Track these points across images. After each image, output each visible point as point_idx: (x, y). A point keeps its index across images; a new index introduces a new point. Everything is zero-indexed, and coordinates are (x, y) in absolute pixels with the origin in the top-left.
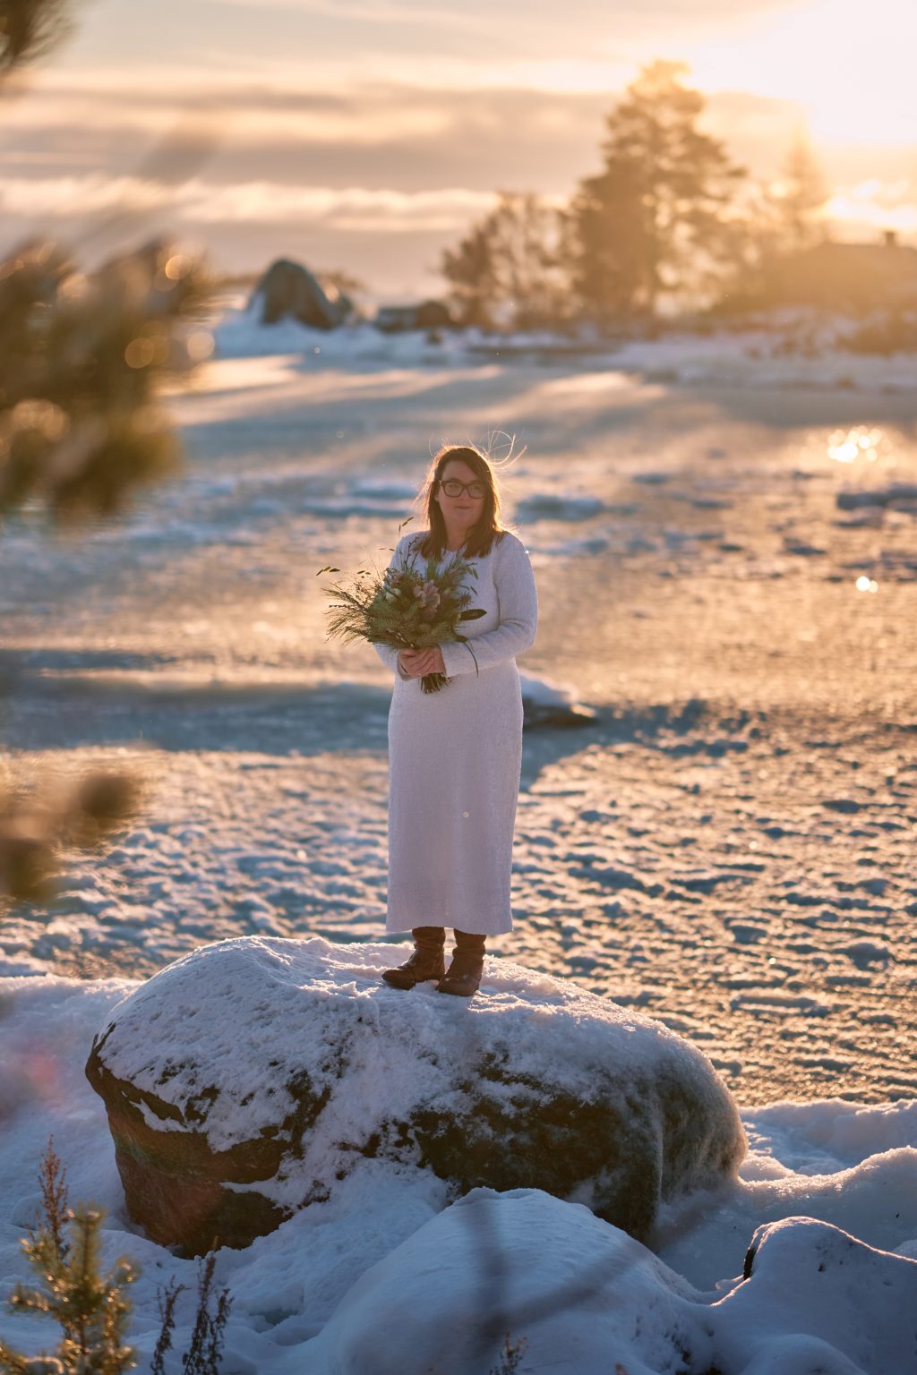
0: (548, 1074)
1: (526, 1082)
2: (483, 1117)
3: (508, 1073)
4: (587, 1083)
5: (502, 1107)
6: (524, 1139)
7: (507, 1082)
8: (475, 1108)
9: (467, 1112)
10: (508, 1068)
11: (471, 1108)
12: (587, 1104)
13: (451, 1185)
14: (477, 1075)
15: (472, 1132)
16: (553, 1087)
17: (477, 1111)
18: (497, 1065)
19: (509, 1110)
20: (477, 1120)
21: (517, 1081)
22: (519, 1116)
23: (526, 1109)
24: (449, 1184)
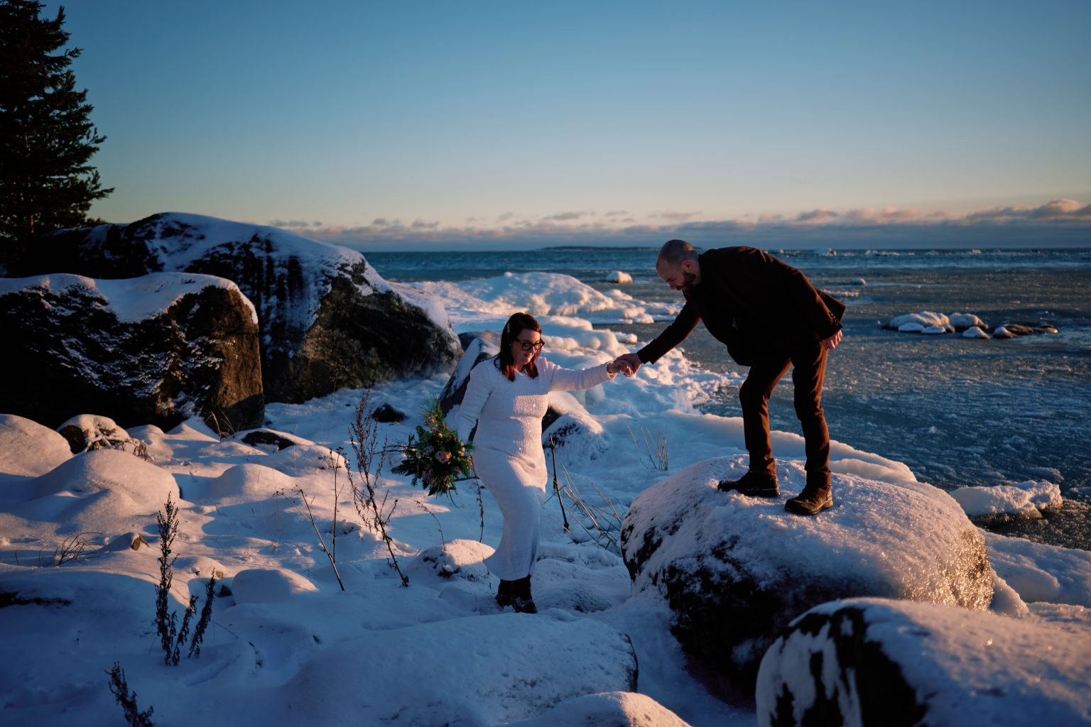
0: (749, 564)
1: (734, 565)
2: (699, 578)
3: (727, 556)
4: (770, 576)
5: (712, 575)
6: (717, 600)
7: (725, 562)
8: (697, 572)
9: (691, 573)
10: (729, 553)
11: (695, 571)
12: (760, 589)
13: (674, 615)
14: (709, 552)
15: (689, 585)
16: (745, 572)
17: (698, 574)
18: (724, 550)
19: (716, 578)
20: (696, 579)
21: (730, 562)
22: (720, 585)
23: (726, 581)
24: (674, 614)
